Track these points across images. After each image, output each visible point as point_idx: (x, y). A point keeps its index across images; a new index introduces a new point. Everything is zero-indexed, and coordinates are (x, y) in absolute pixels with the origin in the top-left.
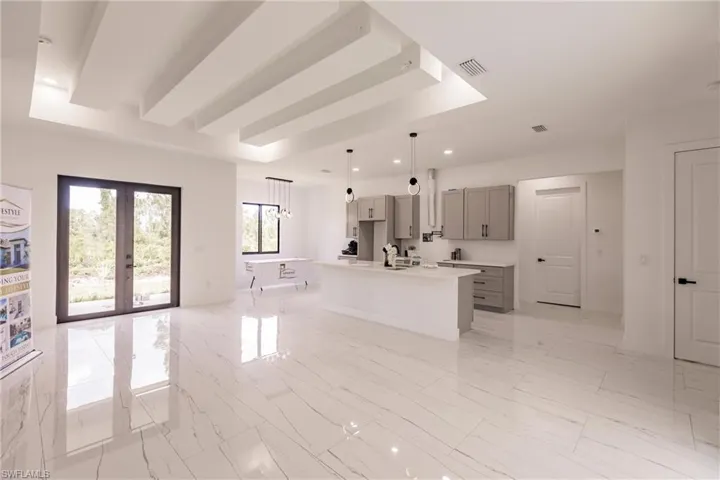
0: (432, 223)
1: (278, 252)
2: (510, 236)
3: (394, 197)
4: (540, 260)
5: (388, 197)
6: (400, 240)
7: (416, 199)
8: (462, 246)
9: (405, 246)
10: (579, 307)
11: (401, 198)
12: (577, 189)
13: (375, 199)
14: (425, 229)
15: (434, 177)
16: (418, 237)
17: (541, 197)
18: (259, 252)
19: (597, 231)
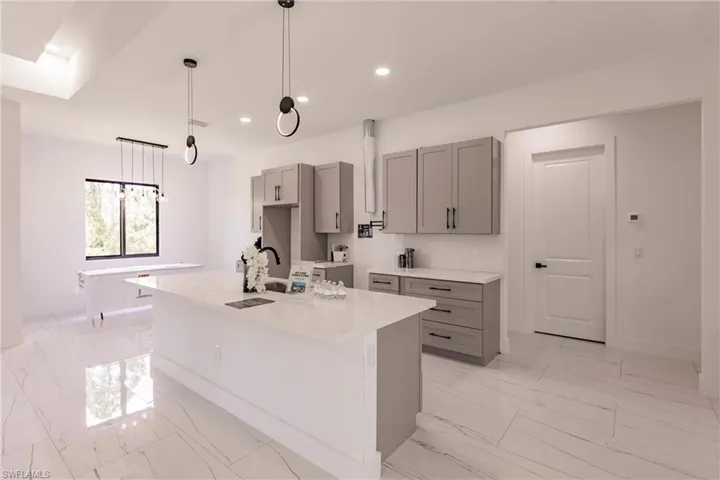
0: (371, 208)
1: (157, 254)
2: (494, 228)
3: (314, 168)
4: (539, 266)
5: (302, 168)
6: (326, 234)
7: (346, 171)
8: (419, 244)
9: (332, 245)
10: (604, 343)
11: (324, 168)
12: (600, 149)
13: (283, 171)
14: (361, 217)
15: (373, 135)
16: (350, 231)
17: (540, 165)
18: (123, 255)
19: (634, 217)
